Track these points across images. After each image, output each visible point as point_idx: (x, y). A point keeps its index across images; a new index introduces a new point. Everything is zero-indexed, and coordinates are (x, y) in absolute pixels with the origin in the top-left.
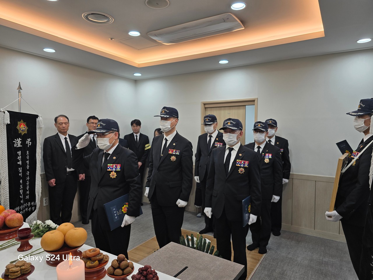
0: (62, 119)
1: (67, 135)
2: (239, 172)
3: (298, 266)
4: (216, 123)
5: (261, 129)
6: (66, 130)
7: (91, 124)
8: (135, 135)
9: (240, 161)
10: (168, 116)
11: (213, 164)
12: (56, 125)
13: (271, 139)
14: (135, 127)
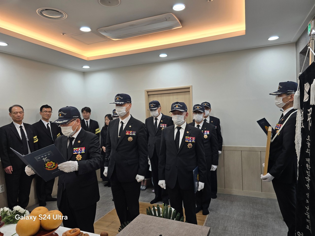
0: (16, 109)
1: (22, 123)
2: (188, 147)
3: (236, 221)
4: (159, 107)
5: (200, 110)
6: (21, 119)
7: (45, 113)
8: (85, 121)
9: (188, 137)
10: (123, 103)
11: (164, 141)
12: (10, 114)
13: (206, 119)
14: (85, 113)
